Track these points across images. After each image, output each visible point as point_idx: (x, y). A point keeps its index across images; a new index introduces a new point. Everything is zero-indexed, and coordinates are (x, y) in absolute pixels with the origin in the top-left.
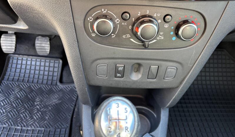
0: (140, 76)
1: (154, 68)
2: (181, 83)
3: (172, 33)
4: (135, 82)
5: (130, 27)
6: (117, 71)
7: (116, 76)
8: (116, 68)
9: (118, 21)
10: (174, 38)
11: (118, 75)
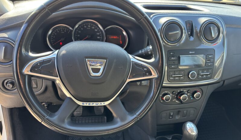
0: (179, 116)
1: (185, 112)
2: (197, 115)
3: (191, 97)
4: (177, 119)
5: (176, 96)
6: (170, 115)
7: (169, 118)
8: (170, 114)
9: (171, 95)
10: (192, 98)
11: (171, 117)
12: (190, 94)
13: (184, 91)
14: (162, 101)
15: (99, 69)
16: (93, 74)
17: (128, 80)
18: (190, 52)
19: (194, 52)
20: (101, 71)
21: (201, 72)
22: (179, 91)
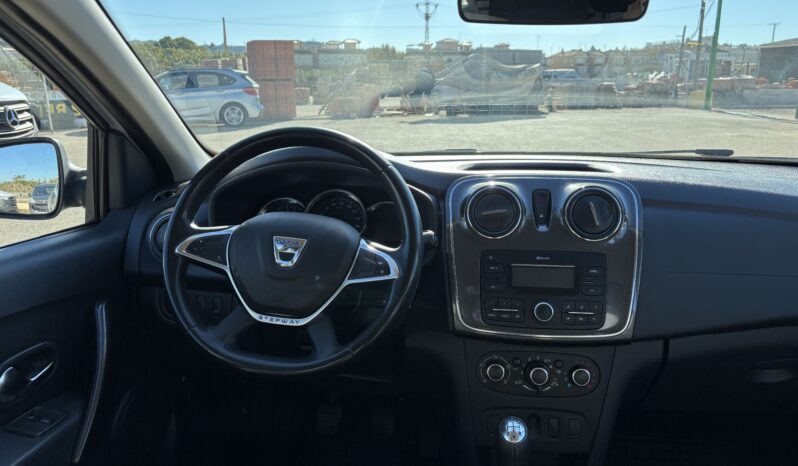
1: (554, 422)
3: (566, 379)
5: (522, 373)
10: (569, 385)
12: (563, 372)
13: (546, 361)
14: (485, 381)
15: (292, 255)
16: (284, 264)
17: (347, 282)
18: (538, 258)
19: (547, 258)
20: (295, 259)
21: (568, 307)
22: (530, 360)
